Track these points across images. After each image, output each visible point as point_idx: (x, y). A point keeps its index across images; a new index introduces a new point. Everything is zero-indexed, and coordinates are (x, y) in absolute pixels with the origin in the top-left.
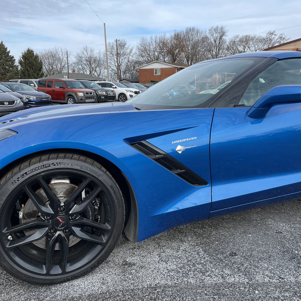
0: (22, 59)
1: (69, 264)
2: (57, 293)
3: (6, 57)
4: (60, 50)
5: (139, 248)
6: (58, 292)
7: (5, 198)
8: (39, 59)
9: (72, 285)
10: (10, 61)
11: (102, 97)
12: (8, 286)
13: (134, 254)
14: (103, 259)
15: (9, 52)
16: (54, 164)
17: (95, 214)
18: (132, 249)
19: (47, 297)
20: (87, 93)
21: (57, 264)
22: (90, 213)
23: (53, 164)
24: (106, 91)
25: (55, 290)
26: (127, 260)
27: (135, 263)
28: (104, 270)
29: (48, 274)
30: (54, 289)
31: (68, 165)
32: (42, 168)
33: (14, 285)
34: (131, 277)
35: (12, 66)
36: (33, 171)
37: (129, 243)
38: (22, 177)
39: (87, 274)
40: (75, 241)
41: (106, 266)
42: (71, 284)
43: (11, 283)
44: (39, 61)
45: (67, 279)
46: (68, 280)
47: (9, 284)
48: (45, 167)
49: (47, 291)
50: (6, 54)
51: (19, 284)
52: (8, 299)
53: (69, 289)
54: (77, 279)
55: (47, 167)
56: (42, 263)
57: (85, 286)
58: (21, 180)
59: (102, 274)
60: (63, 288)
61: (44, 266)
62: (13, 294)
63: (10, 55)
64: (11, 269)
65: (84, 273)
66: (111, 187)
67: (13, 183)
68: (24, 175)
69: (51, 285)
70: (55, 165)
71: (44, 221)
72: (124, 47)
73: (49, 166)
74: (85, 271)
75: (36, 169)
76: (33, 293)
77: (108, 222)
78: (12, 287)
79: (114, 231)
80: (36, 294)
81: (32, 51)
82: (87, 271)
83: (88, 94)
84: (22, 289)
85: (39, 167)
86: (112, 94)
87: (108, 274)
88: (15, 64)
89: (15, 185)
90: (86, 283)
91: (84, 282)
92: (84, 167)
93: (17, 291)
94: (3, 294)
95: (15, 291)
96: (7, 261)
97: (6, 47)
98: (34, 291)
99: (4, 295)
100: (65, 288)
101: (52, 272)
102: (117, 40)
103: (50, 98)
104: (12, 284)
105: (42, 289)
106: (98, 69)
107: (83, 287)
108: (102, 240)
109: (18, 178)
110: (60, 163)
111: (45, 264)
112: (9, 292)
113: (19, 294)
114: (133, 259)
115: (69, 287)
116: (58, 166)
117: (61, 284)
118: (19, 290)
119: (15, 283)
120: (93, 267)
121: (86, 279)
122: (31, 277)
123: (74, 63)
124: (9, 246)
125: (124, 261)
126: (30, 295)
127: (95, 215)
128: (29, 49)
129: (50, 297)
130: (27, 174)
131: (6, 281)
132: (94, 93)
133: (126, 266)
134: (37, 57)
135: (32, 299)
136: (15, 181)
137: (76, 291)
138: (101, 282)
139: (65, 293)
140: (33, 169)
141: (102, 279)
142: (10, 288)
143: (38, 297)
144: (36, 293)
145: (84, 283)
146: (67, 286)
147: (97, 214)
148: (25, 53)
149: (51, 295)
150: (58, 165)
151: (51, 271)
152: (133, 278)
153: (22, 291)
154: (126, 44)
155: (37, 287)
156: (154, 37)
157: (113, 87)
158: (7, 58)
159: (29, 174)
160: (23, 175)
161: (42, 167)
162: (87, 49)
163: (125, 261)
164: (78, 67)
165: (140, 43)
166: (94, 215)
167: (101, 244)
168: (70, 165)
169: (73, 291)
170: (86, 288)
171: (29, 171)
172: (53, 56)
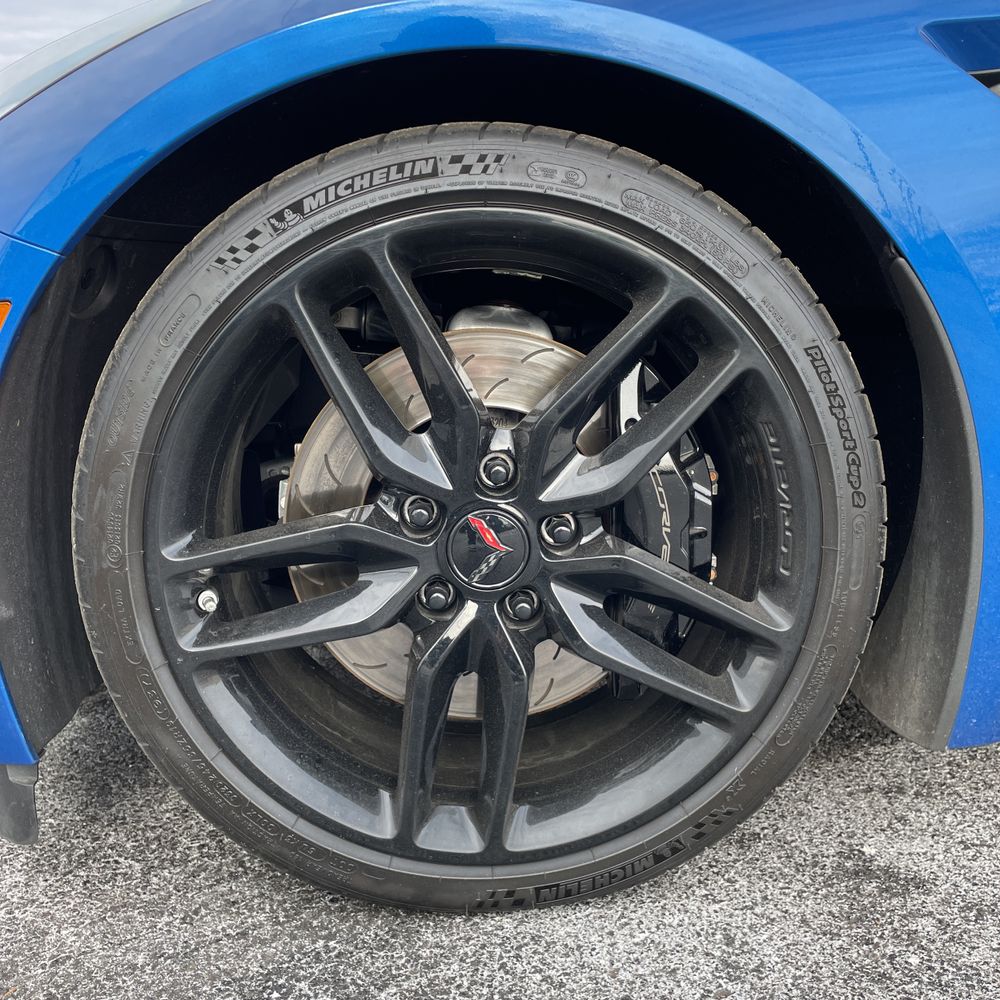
1: (523, 811)
2: (444, 972)
5: (929, 795)
6: (455, 967)
7: (180, 351)
9: (535, 939)
12: (203, 875)
13: (902, 819)
14: (729, 813)
16: (466, 162)
17: (692, 532)
18: (886, 792)
19: (385, 985)
21: (458, 797)
22: (666, 518)
23: (456, 160)
25: (437, 946)
26: (868, 850)
27: (925, 875)
28: (728, 880)
29: (403, 845)
30: (431, 939)
31: (549, 173)
32: (388, 183)
33: (233, 876)
34: (914, 960)
36: (337, 197)
37: (858, 759)
38: (276, 229)
39: (629, 890)
40: (566, 680)
41: (735, 861)
42: (530, 927)
43: (221, 865)
45: (510, 894)
46: (514, 901)
47: (216, 864)
48: (407, 173)
49: (393, 948)
51: (260, 875)
52: (179, 949)
53: (518, 957)
54: (566, 904)
55: (422, 177)
56: (377, 780)
57: (617, 965)
58: (271, 246)
59: (717, 907)
60: (483, 946)
61: (385, 796)
62: (215, 925)
64: (206, 778)
65: (612, 877)
66: (814, 354)
67: (221, 261)
68: (289, 216)
69: (421, 912)
70: (466, 170)
71: (393, 527)
73: (434, 174)
74: (615, 868)
75: (357, 188)
76: (314, 942)
77: (773, 585)
78: (222, 888)
79: (813, 649)
80: (328, 950)
82: (629, 869)
84: (268, 907)
85: (372, 172)
87: (758, 910)
89: (233, 275)
90: (621, 946)
91: (611, 933)
92: (646, 203)
93: (238, 913)
94: (166, 919)
95: (227, 911)
96: (183, 731)
98: (323, 928)
99: (167, 924)
100: (498, 950)
101: (426, 840)
104: (225, 868)
105: (365, 927)
107: (605, 962)
108: (732, 698)
109: (254, 234)
110: (498, 159)
111: (392, 785)
112: (196, 912)
113: (244, 935)
114: (905, 848)
115: (519, 948)
116: (484, 177)
117: (476, 920)
118: (251, 910)
119: (242, 864)
120: (667, 852)
121: (622, 916)
122: (311, 844)
124: (196, 644)
125: (845, 849)
126: (301, 947)
127: (692, 537)
129: (405, 985)
130: (303, 214)
131: (203, 846)
133: (870, 887)
135: (305, 978)
136: (233, 250)
137: (562, 985)
138: (718, 954)
139: (492, 978)
140: (337, 185)
141: (719, 937)
142: (211, 886)
143: (336, 973)
144: (332, 944)
145: (607, 941)
146: (505, 940)
147: (705, 533)
149: (408, 978)
150: (486, 168)
151: (423, 832)
152: (930, 968)
153: (262, 918)
155: (342, 909)
159: (313, 212)
160: (280, 216)
161: (394, 175)
163: (854, 853)
166: (686, 539)
167: (719, 719)
168: (560, 176)
169: (544, 979)
170: (623, 975)
171: (313, 195)
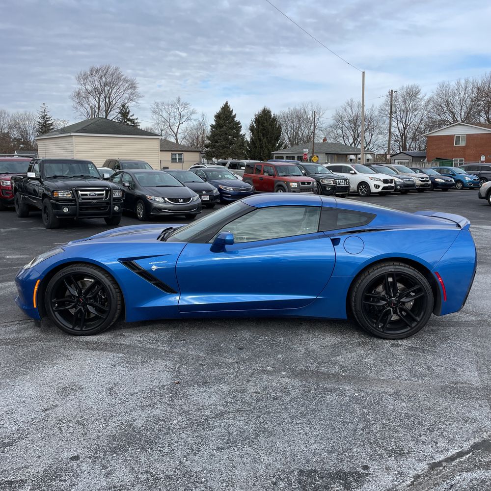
0: (254, 123)
3: (229, 123)
4: (310, 107)
8: (278, 123)
10: (234, 129)
11: (327, 188)
15: (235, 116)
20: (303, 183)
24: (335, 180)
35: (237, 135)
44: (277, 126)
50: (231, 119)
63: (235, 120)
72: (415, 96)
81: (269, 112)
83: (305, 184)
86: (343, 184)
88: (241, 133)
97: (231, 109)
102: (392, 91)
103: (251, 190)
106: (367, 134)
123: (330, 126)
128: (265, 109)
132: (313, 182)
134: (274, 120)
148: (259, 115)
154: (419, 92)
156: (463, 82)
157: (351, 172)
158: (232, 124)
162: (352, 104)
164: (336, 132)
165: (435, 92)
172: (299, 117)
